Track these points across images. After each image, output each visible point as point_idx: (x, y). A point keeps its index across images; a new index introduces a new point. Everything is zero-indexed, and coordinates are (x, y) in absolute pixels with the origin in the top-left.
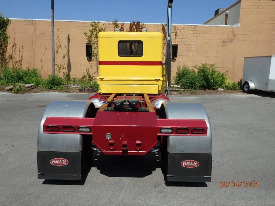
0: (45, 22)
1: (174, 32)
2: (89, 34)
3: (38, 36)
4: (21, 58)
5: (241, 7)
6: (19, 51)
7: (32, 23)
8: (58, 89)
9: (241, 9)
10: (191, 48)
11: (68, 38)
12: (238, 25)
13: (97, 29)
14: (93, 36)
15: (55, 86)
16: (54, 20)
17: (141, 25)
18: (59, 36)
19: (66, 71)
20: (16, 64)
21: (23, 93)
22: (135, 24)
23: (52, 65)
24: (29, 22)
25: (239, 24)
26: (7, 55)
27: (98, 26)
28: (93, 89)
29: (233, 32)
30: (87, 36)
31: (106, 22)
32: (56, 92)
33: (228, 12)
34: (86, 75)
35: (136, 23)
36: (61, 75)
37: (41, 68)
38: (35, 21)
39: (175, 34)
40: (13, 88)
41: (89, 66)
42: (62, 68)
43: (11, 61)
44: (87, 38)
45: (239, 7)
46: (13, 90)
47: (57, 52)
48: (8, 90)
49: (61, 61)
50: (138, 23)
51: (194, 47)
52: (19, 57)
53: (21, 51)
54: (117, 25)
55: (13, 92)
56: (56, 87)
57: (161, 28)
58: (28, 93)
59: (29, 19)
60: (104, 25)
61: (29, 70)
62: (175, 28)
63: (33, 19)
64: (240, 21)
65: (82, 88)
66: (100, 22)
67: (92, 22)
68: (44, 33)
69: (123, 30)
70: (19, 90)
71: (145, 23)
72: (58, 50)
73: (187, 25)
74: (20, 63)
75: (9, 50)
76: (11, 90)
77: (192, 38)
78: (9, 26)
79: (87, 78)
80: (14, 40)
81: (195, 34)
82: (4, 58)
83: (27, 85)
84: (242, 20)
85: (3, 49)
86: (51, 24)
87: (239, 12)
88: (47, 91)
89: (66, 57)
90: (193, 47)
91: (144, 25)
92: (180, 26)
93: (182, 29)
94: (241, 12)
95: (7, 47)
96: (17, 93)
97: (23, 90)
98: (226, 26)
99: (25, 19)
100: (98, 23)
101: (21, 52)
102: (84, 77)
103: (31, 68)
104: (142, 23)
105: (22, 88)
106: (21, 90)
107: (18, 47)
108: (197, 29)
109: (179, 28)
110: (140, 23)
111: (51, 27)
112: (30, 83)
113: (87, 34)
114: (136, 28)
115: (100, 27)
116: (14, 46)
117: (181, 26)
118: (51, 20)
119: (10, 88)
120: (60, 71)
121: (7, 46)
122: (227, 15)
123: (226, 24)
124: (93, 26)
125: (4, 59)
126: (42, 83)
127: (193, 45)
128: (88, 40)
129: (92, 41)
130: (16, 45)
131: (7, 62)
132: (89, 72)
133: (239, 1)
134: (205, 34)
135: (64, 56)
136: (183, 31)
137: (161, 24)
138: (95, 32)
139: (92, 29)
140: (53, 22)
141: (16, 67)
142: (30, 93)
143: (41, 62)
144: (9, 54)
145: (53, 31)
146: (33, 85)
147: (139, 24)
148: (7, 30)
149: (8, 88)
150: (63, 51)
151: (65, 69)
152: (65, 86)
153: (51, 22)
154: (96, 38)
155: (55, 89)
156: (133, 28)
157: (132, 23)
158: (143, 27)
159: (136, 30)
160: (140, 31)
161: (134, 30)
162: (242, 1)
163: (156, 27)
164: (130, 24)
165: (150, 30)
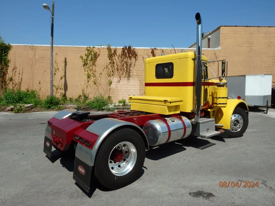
0: (44, 47)
2: (85, 57)
3: (38, 60)
4: (20, 80)
5: (221, 33)
6: (19, 74)
7: (32, 48)
8: (56, 108)
9: (221, 34)
11: (65, 62)
12: (219, 48)
13: (92, 53)
14: (88, 60)
15: (52, 106)
16: (53, 46)
17: (133, 49)
18: (57, 59)
19: (63, 91)
20: (15, 86)
21: (23, 113)
23: (51, 86)
24: (30, 48)
25: (220, 47)
26: (7, 78)
27: (93, 50)
28: (88, 108)
29: (215, 54)
30: (83, 60)
31: (101, 47)
32: (54, 111)
33: (210, 36)
34: (82, 95)
35: (127, 48)
36: (58, 95)
37: (39, 89)
38: (35, 46)
40: (13, 108)
41: (85, 86)
42: (59, 89)
43: (11, 83)
44: (83, 61)
45: (219, 33)
46: (14, 110)
47: (55, 75)
48: (9, 110)
49: (59, 82)
50: (130, 47)
52: (19, 79)
53: (21, 73)
54: (110, 49)
55: (14, 112)
56: (54, 106)
57: (151, 51)
58: (29, 112)
59: (30, 45)
60: (99, 50)
61: (28, 91)
62: (163, 52)
63: (33, 45)
64: (220, 44)
65: (77, 107)
66: (95, 47)
67: (88, 47)
68: (43, 57)
69: (116, 53)
70: (20, 110)
71: (135, 48)
72: (56, 73)
74: (19, 84)
75: (10, 74)
76: (12, 110)
78: (10, 51)
79: (83, 98)
80: (14, 64)
82: (5, 80)
83: (26, 105)
84: (222, 44)
85: (4, 72)
86: (50, 49)
87: (219, 37)
88: (46, 110)
89: (63, 79)
91: (135, 49)
92: (167, 50)
93: (170, 52)
94: (221, 37)
95: (8, 71)
96: (18, 112)
97: (23, 110)
98: (209, 49)
99: (26, 45)
100: (93, 48)
101: (20, 75)
102: (80, 97)
103: (30, 89)
104: (133, 48)
105: (23, 108)
106: (21, 110)
107: (18, 70)
109: (166, 51)
110: (131, 48)
111: (50, 51)
112: (29, 103)
113: (83, 57)
114: (127, 52)
115: (94, 52)
116: (14, 69)
117: (169, 50)
118: (50, 45)
119: (11, 108)
120: (57, 92)
121: (8, 69)
122: (209, 40)
123: (209, 47)
124: (88, 51)
125: (4, 82)
126: (40, 103)
128: (84, 64)
129: (87, 64)
130: (16, 68)
131: (7, 84)
132: (85, 93)
133: (219, 27)
135: (62, 78)
137: (150, 48)
138: (91, 56)
139: (88, 53)
140: (52, 47)
141: (15, 89)
142: (30, 112)
143: (40, 83)
144: (9, 77)
145: (52, 56)
146: (32, 105)
148: (8, 55)
149: (9, 108)
150: (60, 74)
151: (62, 89)
152: (63, 105)
153: (50, 47)
154: (91, 62)
155: (53, 109)
156: (125, 52)
157: (124, 48)
158: (134, 51)
159: (128, 54)
160: (132, 55)
161: (126, 54)
162: (221, 27)
163: (146, 51)
164: (123, 48)
165: (141, 54)
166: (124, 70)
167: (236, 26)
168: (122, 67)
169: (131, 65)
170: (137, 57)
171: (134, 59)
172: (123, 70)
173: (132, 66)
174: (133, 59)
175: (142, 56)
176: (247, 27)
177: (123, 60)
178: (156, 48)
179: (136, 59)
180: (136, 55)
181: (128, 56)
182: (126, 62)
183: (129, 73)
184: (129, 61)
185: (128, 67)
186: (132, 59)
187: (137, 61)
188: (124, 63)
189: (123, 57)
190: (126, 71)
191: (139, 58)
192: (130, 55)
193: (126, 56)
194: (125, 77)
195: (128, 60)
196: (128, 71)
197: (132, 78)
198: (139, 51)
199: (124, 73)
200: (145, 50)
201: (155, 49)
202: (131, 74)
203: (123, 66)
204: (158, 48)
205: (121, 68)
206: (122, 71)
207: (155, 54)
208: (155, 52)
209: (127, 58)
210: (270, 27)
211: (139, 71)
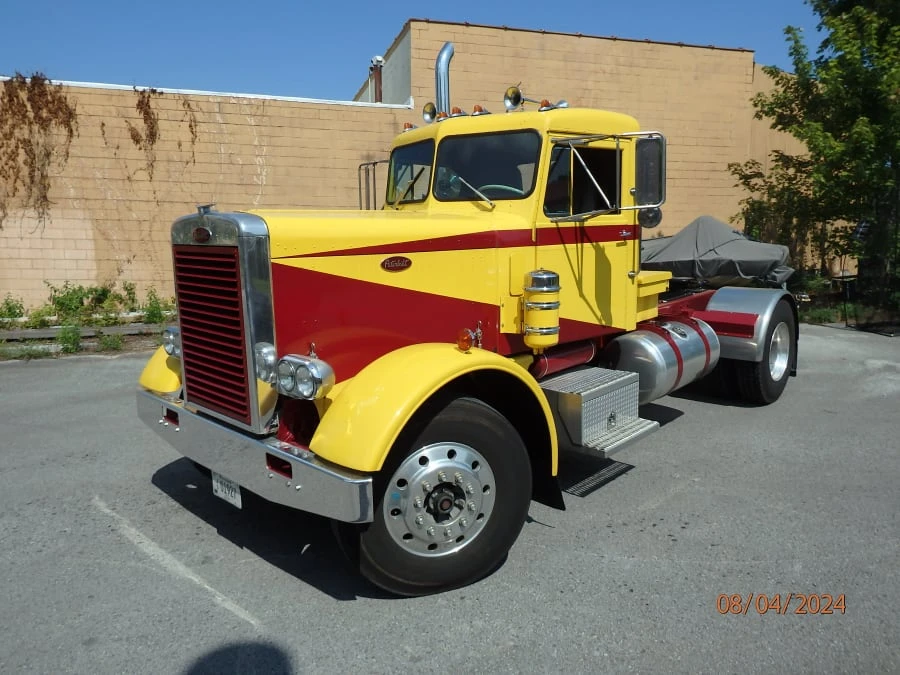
1: (187, 118)
5: (412, 46)
9: (413, 51)
10: (255, 179)
12: (409, 104)
17: (52, 88)
22: (24, 83)
25: (412, 100)
29: (395, 124)
33: (379, 58)
35: (28, 80)
39: (190, 126)
45: (409, 46)
50: (38, 81)
51: (264, 173)
57: (134, 100)
62: (189, 105)
64: (413, 91)
71: (65, 83)
73: (234, 95)
77: (256, 143)
81: (263, 129)
84: (417, 87)
87: (409, 62)
90: (261, 174)
91: (64, 90)
92: (205, 99)
93: (217, 110)
94: (412, 60)
98: (379, 104)
104: (55, 82)
108: (270, 111)
109: (204, 106)
110: (47, 82)
114: (29, 100)
117: (211, 99)
122: (379, 70)
127: (262, 166)
133: (406, 24)
134: (301, 128)
136: (219, 118)
137: (131, 88)
147: (42, 85)
156: (17, 97)
157: (11, 81)
158: (60, 98)
159: (32, 107)
160: (50, 111)
161: (25, 106)
162: (413, 24)
163: (114, 98)
164: (5, 83)
165: (91, 110)
166: (18, 177)
167: (467, 25)
168: (11, 163)
169: (48, 155)
170: (72, 123)
171: (64, 131)
172: (13, 178)
173: (52, 158)
174: (58, 133)
175: (97, 121)
176: (506, 29)
177: (12, 133)
178: (159, 90)
179: (71, 131)
180: (71, 115)
181: (31, 115)
182: (27, 143)
183: (46, 188)
184: (39, 138)
185: (38, 165)
186: (55, 131)
187: (75, 140)
188: (17, 147)
189: (10, 122)
190: (28, 180)
191: (86, 127)
192: (44, 114)
193: (25, 116)
194: (25, 207)
195: (37, 136)
196: (37, 178)
197: (59, 212)
198: (83, 99)
199: (22, 191)
200: (109, 94)
201: (154, 92)
202: (50, 194)
203: (13, 156)
204: (164, 90)
205: (6, 168)
206: (11, 181)
207: (155, 111)
208: (152, 104)
209: (31, 123)
210: (580, 36)
211: (89, 184)
